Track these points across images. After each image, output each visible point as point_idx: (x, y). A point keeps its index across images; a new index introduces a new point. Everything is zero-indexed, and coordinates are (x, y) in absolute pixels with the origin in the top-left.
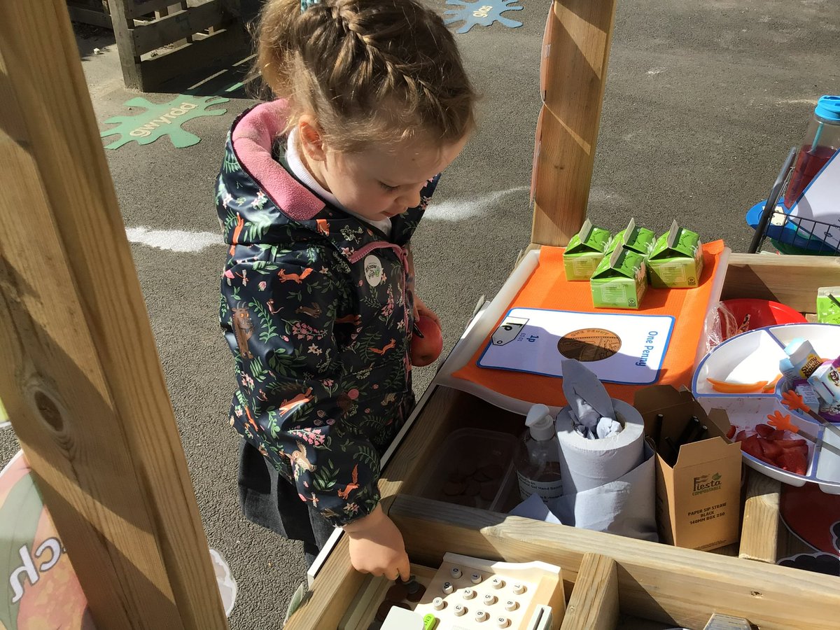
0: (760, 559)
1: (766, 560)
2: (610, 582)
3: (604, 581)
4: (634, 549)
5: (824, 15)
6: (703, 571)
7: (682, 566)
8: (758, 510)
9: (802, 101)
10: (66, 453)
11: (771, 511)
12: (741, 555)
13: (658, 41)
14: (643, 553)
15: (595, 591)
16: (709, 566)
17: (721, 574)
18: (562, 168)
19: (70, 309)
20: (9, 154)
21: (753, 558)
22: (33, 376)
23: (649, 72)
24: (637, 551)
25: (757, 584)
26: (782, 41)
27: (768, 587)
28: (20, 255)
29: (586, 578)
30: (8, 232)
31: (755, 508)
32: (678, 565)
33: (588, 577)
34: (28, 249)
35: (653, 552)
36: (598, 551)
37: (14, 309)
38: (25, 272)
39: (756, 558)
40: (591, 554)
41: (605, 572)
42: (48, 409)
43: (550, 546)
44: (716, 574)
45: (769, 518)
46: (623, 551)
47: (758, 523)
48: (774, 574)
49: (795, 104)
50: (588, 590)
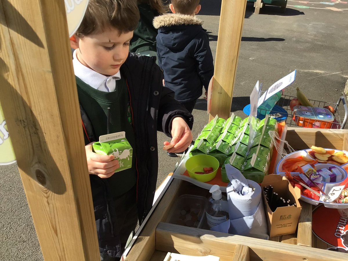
0: (306, 245)
1: (308, 246)
2: (247, 256)
3: (245, 255)
4: (256, 242)
5: (316, 38)
6: (284, 250)
7: (275, 249)
8: (304, 226)
9: (310, 71)
10: (46, 195)
11: (309, 226)
12: (298, 244)
13: (253, 47)
14: (260, 244)
15: (241, 259)
16: (286, 248)
17: (291, 251)
18: (221, 93)
19: (57, 135)
20: (42, 75)
21: (303, 245)
22: (36, 163)
23: (250, 59)
24: (257, 243)
25: (305, 255)
26: (300, 47)
27: (310, 256)
28: (39, 114)
29: (237, 254)
30: (36, 106)
31: (302, 225)
32: (273, 248)
33: (238, 254)
34: (43, 112)
35: (264, 243)
36: (242, 243)
37: (33, 136)
38: (41, 121)
39: (304, 245)
40: (239, 245)
41: (245, 252)
42: (41, 176)
43: (222, 242)
44: (289, 251)
45: (308, 229)
46: (252, 243)
47: (304, 231)
48: (312, 251)
49: (307, 72)
50: (239, 259)
